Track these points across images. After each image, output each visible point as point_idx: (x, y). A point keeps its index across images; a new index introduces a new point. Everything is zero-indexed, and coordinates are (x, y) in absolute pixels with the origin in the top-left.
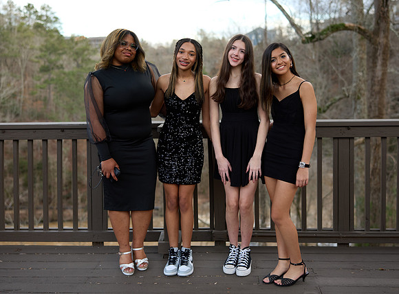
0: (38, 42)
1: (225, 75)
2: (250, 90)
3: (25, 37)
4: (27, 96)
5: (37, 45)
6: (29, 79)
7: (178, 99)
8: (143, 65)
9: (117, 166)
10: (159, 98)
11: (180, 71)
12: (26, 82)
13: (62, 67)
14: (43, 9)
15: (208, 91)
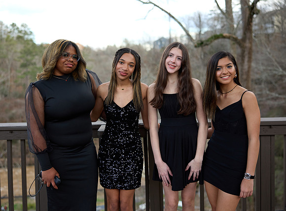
0: (19, 48)
1: (162, 82)
2: (189, 96)
3: (10, 45)
4: (12, 83)
5: (19, 50)
6: (14, 72)
7: (117, 107)
8: (84, 75)
9: (58, 175)
10: (99, 106)
11: (119, 81)
12: (12, 74)
13: (35, 64)
14: (22, 26)
15: (146, 98)
